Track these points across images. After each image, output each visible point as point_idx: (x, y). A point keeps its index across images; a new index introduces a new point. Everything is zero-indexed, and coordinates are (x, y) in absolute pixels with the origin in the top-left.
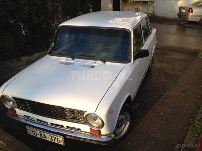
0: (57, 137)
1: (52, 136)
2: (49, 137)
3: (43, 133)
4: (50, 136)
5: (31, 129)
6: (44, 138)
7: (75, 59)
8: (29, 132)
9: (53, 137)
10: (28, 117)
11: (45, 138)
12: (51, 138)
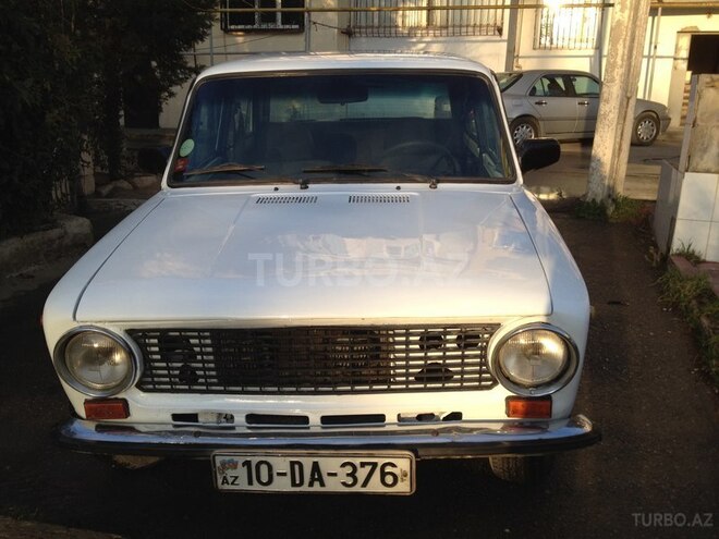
0: (381, 462)
1: (357, 461)
2: (336, 475)
3: (307, 463)
4: (344, 465)
5: (241, 460)
6: (311, 484)
7: (310, 186)
8: (225, 481)
9: (363, 465)
10: (193, 417)
11: (317, 484)
12: (352, 475)
